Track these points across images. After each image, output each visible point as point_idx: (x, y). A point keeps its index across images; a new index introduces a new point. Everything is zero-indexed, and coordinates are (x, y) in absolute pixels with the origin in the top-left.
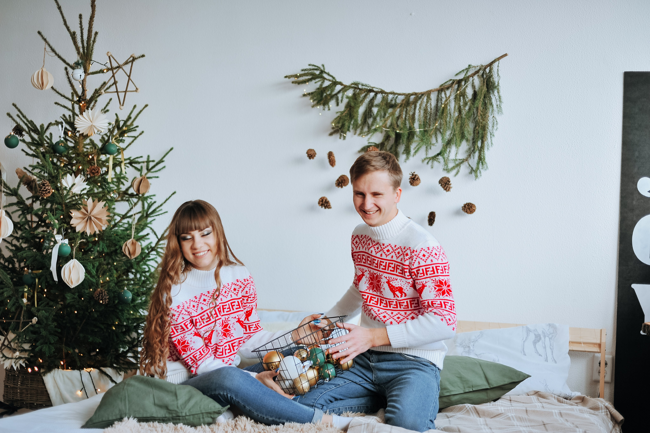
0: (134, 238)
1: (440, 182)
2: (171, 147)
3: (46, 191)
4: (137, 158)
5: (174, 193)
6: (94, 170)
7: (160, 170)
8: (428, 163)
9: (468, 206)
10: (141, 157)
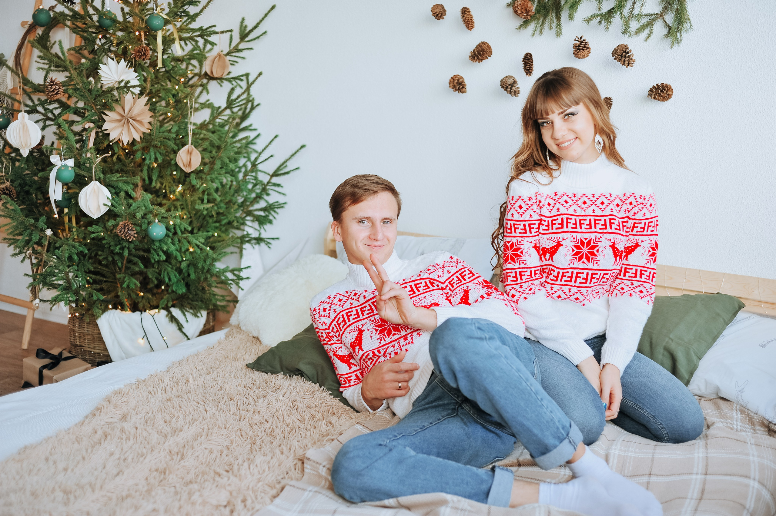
0: (192, 144)
1: (613, 54)
2: (273, 4)
3: (53, 91)
4: (211, 27)
5: (260, 74)
6: (139, 51)
7: (258, 37)
8: (600, 22)
9: (656, 89)
10: (214, 26)
